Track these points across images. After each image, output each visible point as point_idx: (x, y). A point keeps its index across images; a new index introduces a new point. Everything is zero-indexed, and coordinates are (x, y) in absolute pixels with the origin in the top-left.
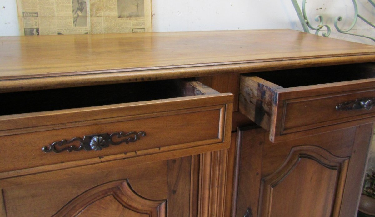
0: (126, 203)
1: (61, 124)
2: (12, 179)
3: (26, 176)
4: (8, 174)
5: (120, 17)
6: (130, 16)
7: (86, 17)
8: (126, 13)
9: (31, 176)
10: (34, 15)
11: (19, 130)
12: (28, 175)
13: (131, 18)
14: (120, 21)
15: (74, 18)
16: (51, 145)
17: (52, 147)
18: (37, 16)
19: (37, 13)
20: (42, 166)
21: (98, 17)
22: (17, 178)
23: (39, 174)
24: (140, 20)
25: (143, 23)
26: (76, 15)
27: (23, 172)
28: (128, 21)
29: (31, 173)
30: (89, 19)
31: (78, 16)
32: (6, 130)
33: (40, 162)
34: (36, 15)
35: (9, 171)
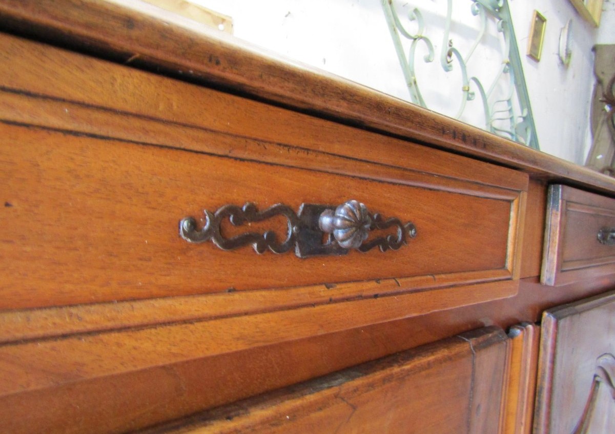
1: (255, 140)
2: (41, 345)
3: (105, 337)
4: (28, 320)
9: (122, 337)
11: (117, 119)
12: (111, 330)
16: (211, 214)
17: (213, 220)
20: (164, 297)
22: (65, 343)
23: (153, 331)
27: (93, 317)
29: (126, 323)
32: (64, 100)
33: (163, 281)
35: (31, 309)
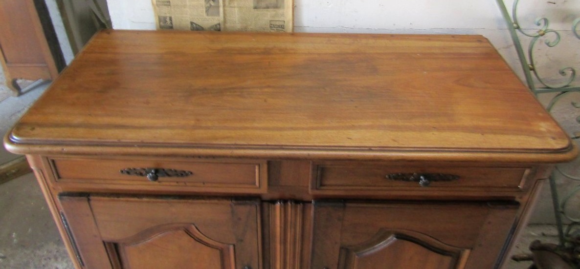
0: (197, 238)
5: (255, 8)
6: (268, 7)
7: (218, 7)
8: (263, 4)
10: (166, 3)
13: (269, 10)
14: (256, 12)
15: (206, 8)
18: (170, 5)
19: (169, 2)
21: (231, 7)
24: (280, 11)
25: (283, 15)
26: (208, 5)
28: (265, 11)
30: (221, 9)
31: (211, 5)
34: (168, 4)
